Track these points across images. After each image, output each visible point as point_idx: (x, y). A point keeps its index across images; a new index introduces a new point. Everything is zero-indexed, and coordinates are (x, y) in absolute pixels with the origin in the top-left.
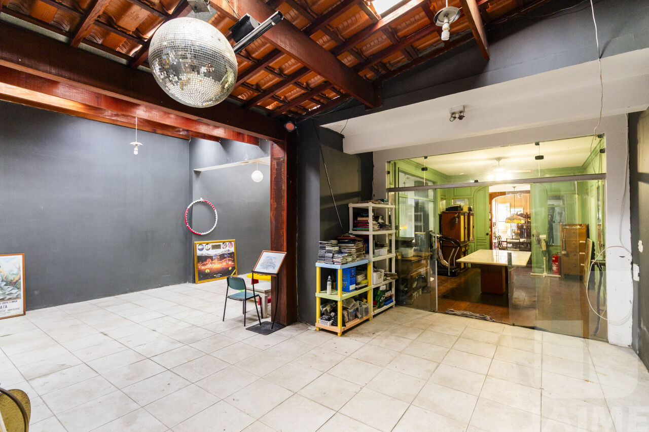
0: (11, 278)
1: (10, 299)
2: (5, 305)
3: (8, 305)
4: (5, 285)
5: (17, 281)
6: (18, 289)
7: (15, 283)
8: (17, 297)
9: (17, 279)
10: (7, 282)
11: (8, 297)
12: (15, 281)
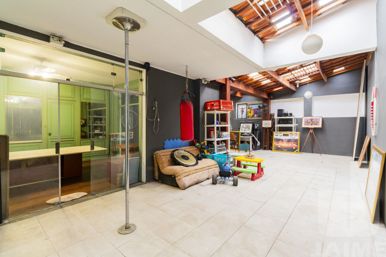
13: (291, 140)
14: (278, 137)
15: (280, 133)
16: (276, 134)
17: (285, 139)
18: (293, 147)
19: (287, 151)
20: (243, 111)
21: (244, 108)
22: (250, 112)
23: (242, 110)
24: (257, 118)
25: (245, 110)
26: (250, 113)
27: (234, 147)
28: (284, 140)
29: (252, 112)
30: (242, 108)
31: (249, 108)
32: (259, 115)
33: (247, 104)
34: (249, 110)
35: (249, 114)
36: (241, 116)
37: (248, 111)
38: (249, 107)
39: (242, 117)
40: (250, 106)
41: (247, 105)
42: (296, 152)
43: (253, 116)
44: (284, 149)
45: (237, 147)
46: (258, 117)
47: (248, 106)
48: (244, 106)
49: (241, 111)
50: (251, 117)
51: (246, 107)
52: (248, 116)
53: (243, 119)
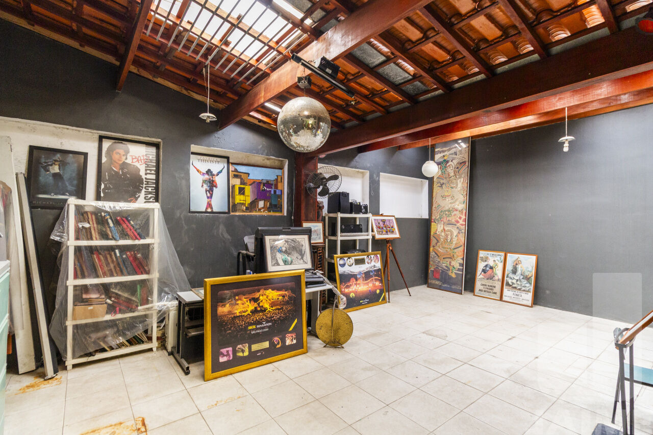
0: (527, 274)
1: (524, 290)
2: (521, 294)
3: (522, 294)
4: (523, 278)
5: (530, 277)
6: (530, 284)
7: (529, 278)
8: (529, 291)
9: (530, 276)
10: (524, 276)
11: (523, 289)
12: (528, 277)
13: (371, 274)
14: (346, 270)
15: (349, 258)
16: (342, 262)
17: (360, 273)
18: (376, 290)
19: (369, 303)
20: (212, 185)
21: (215, 172)
22: (242, 191)
23: (207, 177)
24: (266, 213)
25: (221, 181)
26: (240, 193)
27: (284, 341)
28: (358, 277)
29: (248, 189)
30: (209, 172)
31: (236, 176)
32: (274, 203)
33: (228, 158)
34: (236, 182)
35: (239, 199)
36: (206, 201)
37: (233, 186)
38: (236, 170)
39: (209, 205)
40: (242, 169)
41: (228, 162)
42: (382, 300)
43: (253, 206)
44: (363, 300)
45: (295, 341)
46: (269, 209)
47: (232, 168)
48: (217, 166)
49: (204, 182)
50: (247, 209)
51: (225, 170)
52: (234, 206)
53: (212, 212)
